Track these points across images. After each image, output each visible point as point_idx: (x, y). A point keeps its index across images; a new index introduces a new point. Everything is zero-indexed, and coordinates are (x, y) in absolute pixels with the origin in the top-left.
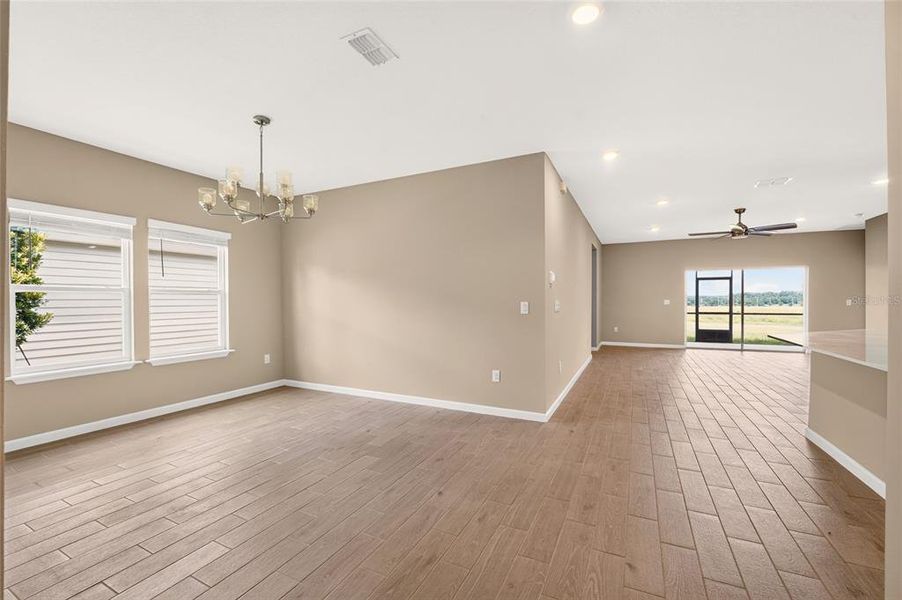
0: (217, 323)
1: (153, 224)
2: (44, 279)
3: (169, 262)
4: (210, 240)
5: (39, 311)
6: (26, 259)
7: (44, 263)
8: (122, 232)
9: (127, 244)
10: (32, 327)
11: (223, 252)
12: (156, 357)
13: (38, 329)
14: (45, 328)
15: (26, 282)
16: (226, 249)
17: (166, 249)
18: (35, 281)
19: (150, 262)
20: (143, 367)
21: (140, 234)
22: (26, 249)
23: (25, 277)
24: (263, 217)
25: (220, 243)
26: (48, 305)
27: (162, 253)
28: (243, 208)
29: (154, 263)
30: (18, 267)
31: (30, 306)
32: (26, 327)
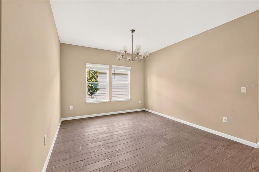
0: (127, 93)
1: (113, 66)
2: (98, 81)
3: (116, 76)
4: (126, 69)
5: (98, 87)
6: (96, 77)
7: (99, 77)
8: (106, 69)
9: (107, 72)
10: (97, 91)
11: (129, 72)
12: (113, 99)
13: (98, 91)
14: (99, 91)
15: (95, 81)
16: (130, 72)
17: (116, 72)
18: (97, 81)
19: (112, 76)
20: (110, 101)
21: (110, 69)
22: (96, 74)
23: (95, 80)
24: (133, 60)
25: (128, 70)
26: (99, 86)
27: (115, 74)
28: (129, 58)
29: (113, 76)
30: (94, 78)
31: (96, 86)
32: (95, 91)
